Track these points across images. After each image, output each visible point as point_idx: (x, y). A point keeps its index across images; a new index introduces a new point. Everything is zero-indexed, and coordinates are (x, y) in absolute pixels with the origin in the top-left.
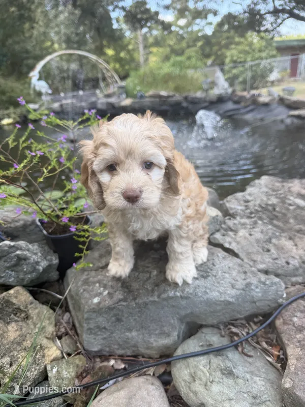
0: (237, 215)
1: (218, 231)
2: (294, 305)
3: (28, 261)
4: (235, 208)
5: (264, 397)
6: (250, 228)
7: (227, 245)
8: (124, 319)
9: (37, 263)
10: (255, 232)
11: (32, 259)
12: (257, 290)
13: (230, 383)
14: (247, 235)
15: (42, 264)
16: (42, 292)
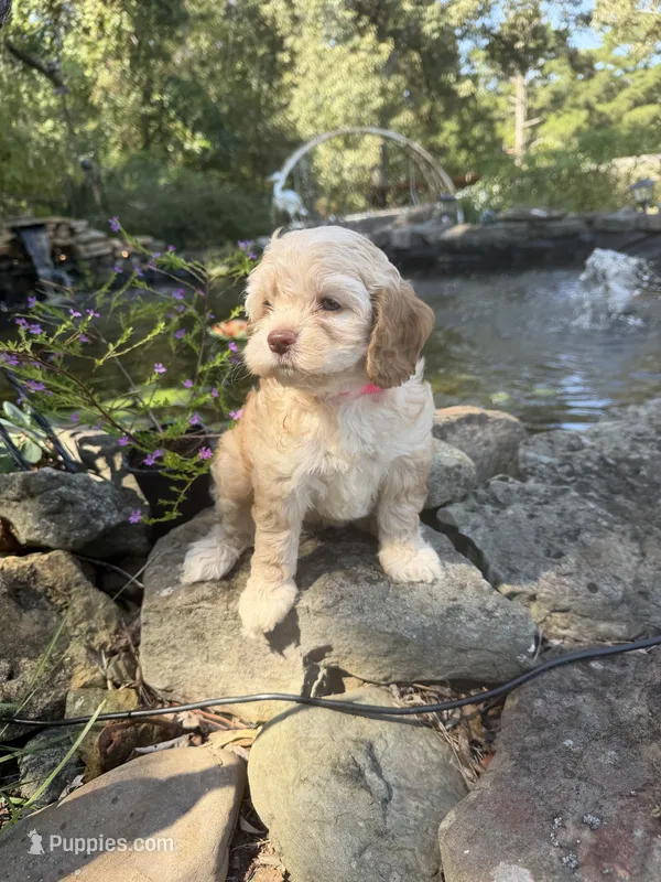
0: (532, 474)
1: (464, 498)
2: (555, 674)
3: (77, 507)
4: (535, 459)
5: (402, 839)
6: (539, 504)
7: (465, 531)
8: (208, 635)
9: (97, 514)
10: (546, 512)
11: (85, 505)
12: (471, 625)
13: (340, 793)
14: (524, 515)
15: (107, 518)
16: (114, 571)
